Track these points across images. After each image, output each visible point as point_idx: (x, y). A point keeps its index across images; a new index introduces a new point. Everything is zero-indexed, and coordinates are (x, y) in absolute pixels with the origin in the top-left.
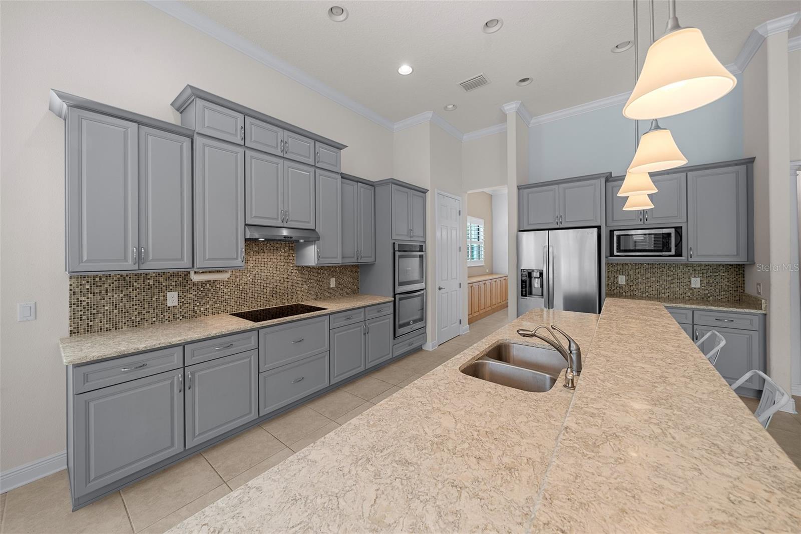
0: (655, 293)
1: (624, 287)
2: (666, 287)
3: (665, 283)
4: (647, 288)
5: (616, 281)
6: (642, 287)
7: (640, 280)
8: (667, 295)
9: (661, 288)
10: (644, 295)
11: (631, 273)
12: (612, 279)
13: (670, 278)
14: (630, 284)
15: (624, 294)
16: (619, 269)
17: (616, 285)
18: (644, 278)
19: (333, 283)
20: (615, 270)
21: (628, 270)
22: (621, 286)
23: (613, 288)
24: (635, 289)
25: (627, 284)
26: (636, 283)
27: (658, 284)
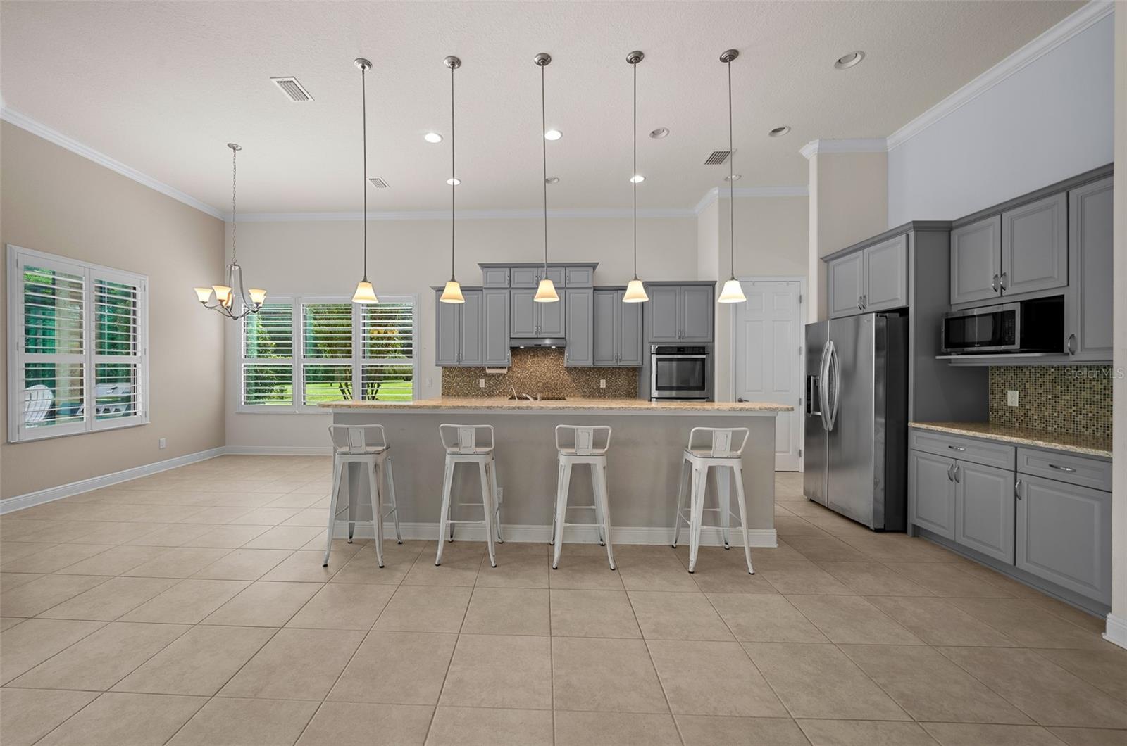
0: (1068, 425)
1: (1017, 411)
2: (1090, 415)
3: (1087, 407)
4: (1055, 414)
5: (1005, 401)
6: (1046, 413)
7: (1043, 399)
8: (1091, 430)
9: (1081, 417)
10: (1049, 428)
11: (1027, 386)
12: (997, 396)
13: (1098, 397)
14: (1027, 407)
15: (1017, 424)
16: (1009, 378)
17: (1005, 408)
18: (1050, 397)
19: (603, 384)
20: (1002, 381)
21: (1024, 381)
22: (1011, 410)
23: (1000, 414)
24: (1035, 417)
25: (1021, 406)
26: (1035, 405)
27: (1074, 408)
